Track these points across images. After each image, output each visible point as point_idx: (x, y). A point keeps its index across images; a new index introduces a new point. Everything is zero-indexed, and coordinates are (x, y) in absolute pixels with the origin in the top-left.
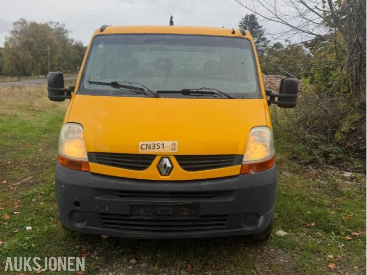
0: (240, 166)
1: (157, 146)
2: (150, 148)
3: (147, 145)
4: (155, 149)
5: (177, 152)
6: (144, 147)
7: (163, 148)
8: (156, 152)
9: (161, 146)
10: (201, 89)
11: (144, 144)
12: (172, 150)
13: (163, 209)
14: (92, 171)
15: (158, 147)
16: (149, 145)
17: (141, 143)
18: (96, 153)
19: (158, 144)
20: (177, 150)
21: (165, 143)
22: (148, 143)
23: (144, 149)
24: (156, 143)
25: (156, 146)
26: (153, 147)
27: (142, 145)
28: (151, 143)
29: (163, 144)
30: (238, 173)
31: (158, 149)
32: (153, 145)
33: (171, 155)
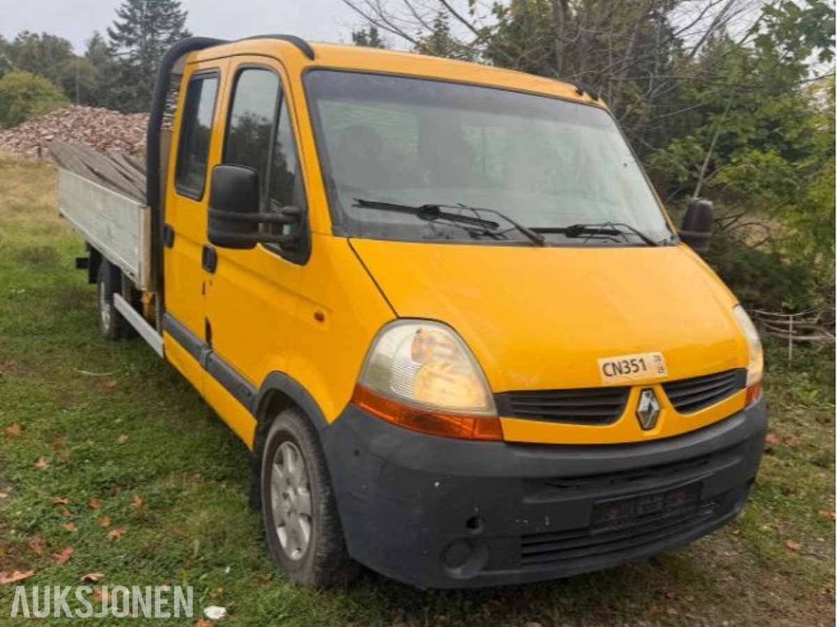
0: (744, 390)
1: (633, 365)
2: (621, 372)
3: (614, 365)
4: (632, 373)
5: (666, 376)
6: (610, 370)
7: (645, 369)
8: (635, 379)
9: (640, 365)
11: (608, 364)
12: (659, 372)
14: (508, 438)
15: (633, 368)
16: (617, 364)
17: (601, 362)
18: (511, 392)
19: (632, 361)
20: (665, 370)
21: (643, 356)
22: (616, 360)
23: (611, 375)
24: (628, 358)
25: (630, 366)
26: (626, 370)
27: (605, 366)
28: (621, 359)
29: (641, 361)
31: (635, 371)
32: (625, 364)
33: (657, 384)
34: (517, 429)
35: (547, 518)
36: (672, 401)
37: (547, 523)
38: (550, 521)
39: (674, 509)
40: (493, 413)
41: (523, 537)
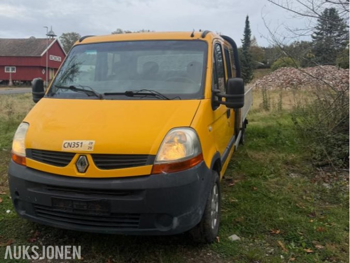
0: (152, 165)
2: (70, 147)
4: (75, 147)
5: (92, 151)
6: (66, 145)
7: (81, 146)
8: (75, 150)
9: (80, 145)
10: (141, 91)
11: (66, 143)
12: (88, 149)
13: (78, 204)
15: (77, 146)
16: (70, 144)
17: (65, 142)
19: (77, 143)
20: (93, 149)
22: (70, 142)
23: (66, 147)
24: (76, 141)
26: (73, 146)
27: (65, 144)
28: (73, 141)
29: (82, 143)
30: (149, 173)
31: (77, 147)
32: (74, 144)
33: (88, 154)
40: (25, 156)
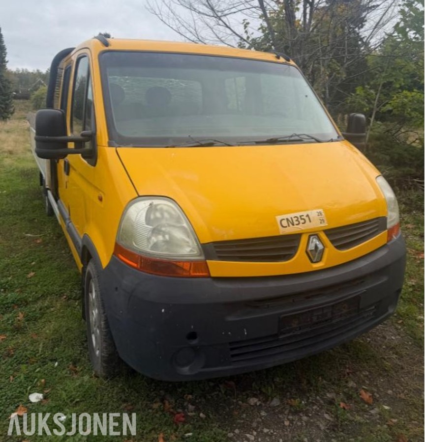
0: (386, 231)
1: (302, 219)
2: (293, 225)
3: (287, 220)
4: (301, 224)
5: (325, 225)
6: (285, 223)
7: (310, 221)
9: (307, 219)
11: (284, 219)
12: (321, 223)
13: (320, 313)
14: (213, 275)
15: (303, 221)
17: (279, 218)
18: (214, 243)
19: (301, 216)
20: (326, 221)
21: (309, 212)
22: (289, 216)
23: (286, 227)
24: (298, 214)
25: (300, 220)
26: (297, 223)
27: (281, 221)
28: (292, 215)
29: (308, 216)
31: (303, 223)
32: (296, 219)
33: (320, 231)
34: (219, 268)
35: (245, 331)
36: (332, 242)
37: (246, 333)
38: (247, 332)
39: (341, 316)
40: (202, 258)
41: (230, 343)
